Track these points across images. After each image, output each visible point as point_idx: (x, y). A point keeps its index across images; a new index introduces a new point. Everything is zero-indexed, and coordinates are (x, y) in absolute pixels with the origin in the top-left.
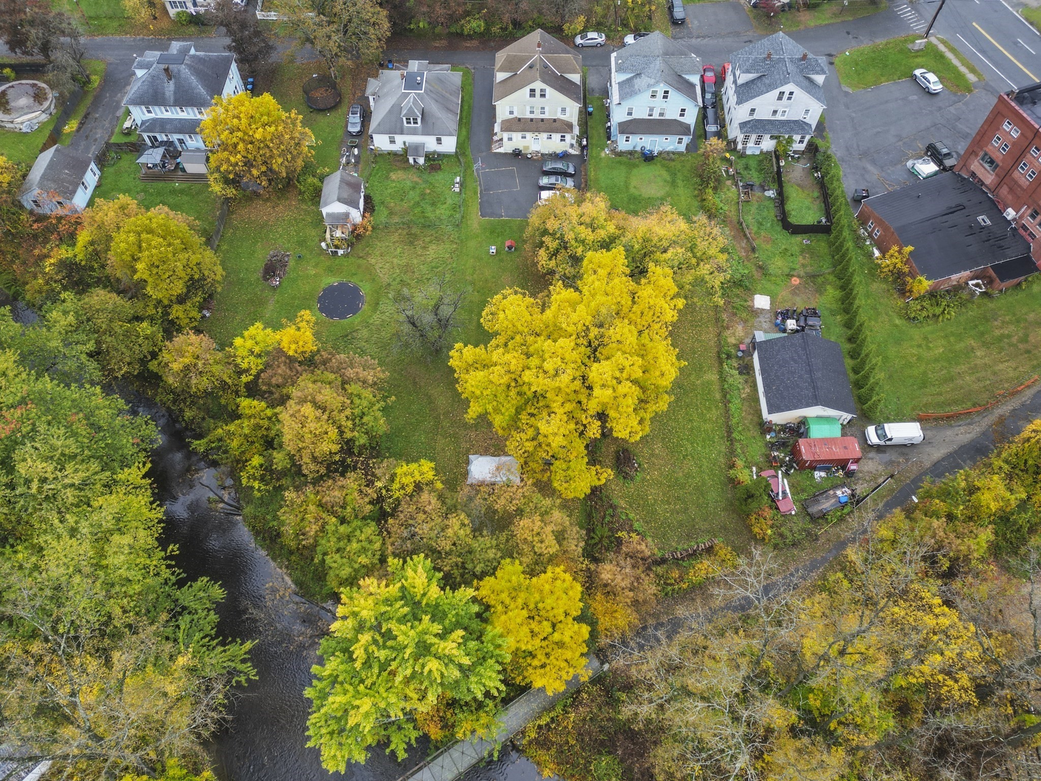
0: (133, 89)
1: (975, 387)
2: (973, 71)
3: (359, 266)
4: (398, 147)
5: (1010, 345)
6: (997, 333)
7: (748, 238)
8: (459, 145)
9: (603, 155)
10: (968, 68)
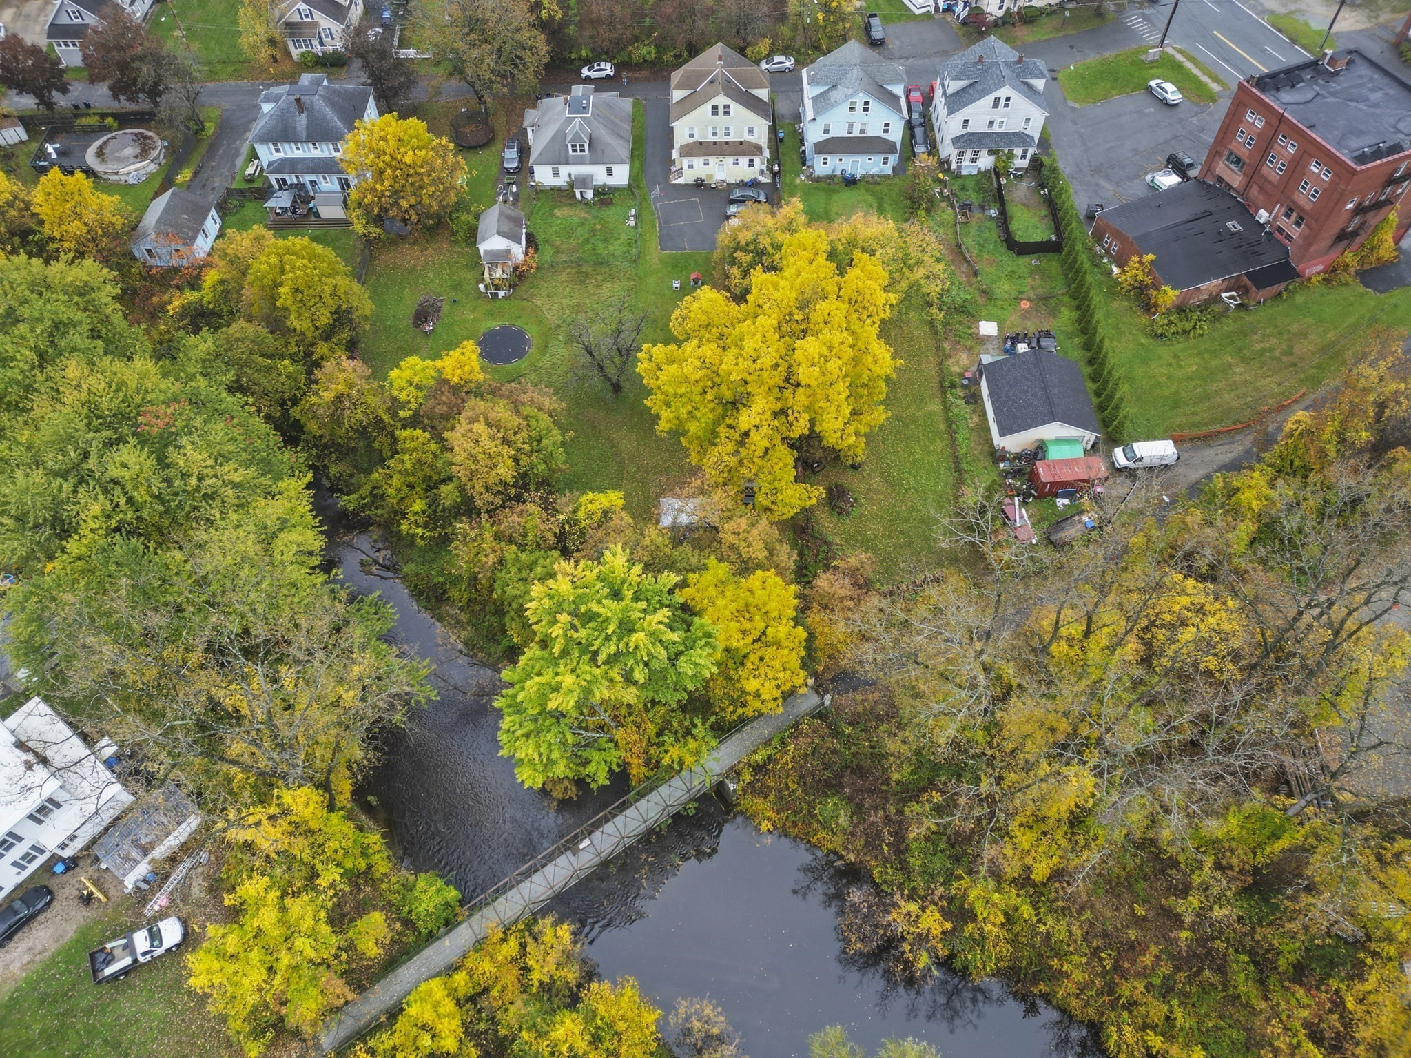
0: (258, 127)
1: (1235, 404)
2: (1216, 79)
3: (523, 309)
4: (562, 181)
5: (1273, 359)
6: (1258, 347)
7: (968, 262)
8: (633, 177)
9: (798, 181)
10: (1210, 77)
